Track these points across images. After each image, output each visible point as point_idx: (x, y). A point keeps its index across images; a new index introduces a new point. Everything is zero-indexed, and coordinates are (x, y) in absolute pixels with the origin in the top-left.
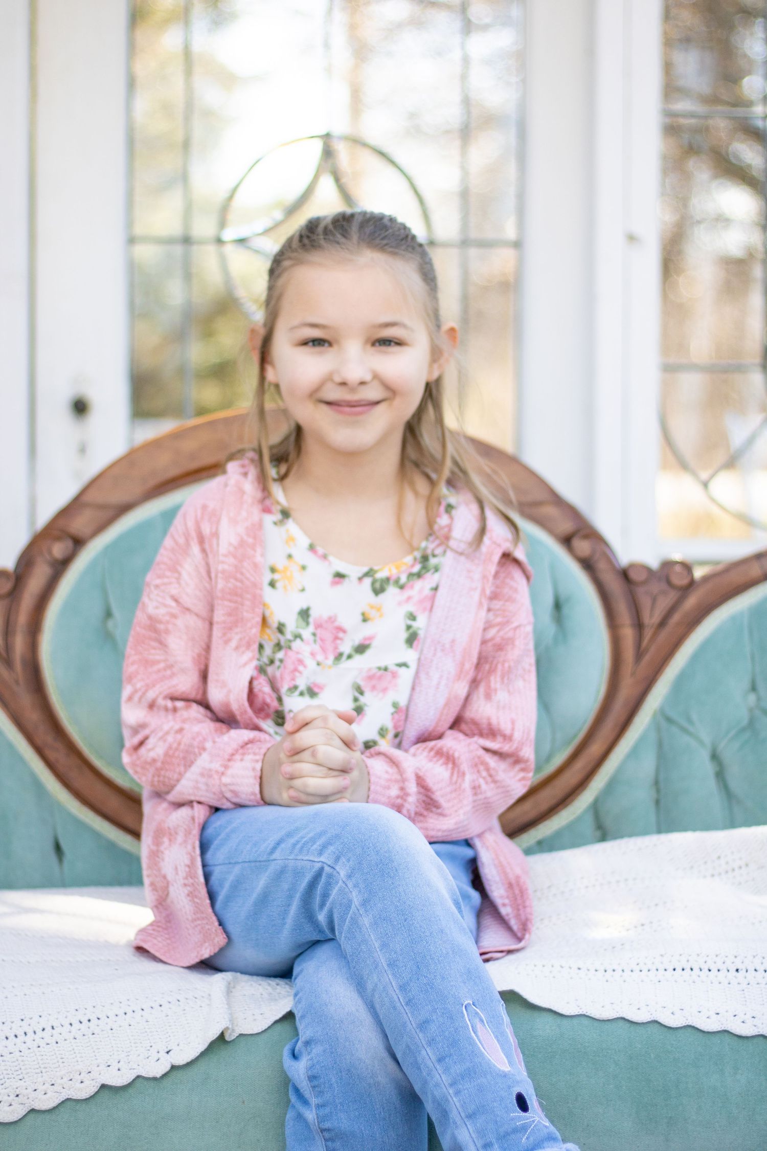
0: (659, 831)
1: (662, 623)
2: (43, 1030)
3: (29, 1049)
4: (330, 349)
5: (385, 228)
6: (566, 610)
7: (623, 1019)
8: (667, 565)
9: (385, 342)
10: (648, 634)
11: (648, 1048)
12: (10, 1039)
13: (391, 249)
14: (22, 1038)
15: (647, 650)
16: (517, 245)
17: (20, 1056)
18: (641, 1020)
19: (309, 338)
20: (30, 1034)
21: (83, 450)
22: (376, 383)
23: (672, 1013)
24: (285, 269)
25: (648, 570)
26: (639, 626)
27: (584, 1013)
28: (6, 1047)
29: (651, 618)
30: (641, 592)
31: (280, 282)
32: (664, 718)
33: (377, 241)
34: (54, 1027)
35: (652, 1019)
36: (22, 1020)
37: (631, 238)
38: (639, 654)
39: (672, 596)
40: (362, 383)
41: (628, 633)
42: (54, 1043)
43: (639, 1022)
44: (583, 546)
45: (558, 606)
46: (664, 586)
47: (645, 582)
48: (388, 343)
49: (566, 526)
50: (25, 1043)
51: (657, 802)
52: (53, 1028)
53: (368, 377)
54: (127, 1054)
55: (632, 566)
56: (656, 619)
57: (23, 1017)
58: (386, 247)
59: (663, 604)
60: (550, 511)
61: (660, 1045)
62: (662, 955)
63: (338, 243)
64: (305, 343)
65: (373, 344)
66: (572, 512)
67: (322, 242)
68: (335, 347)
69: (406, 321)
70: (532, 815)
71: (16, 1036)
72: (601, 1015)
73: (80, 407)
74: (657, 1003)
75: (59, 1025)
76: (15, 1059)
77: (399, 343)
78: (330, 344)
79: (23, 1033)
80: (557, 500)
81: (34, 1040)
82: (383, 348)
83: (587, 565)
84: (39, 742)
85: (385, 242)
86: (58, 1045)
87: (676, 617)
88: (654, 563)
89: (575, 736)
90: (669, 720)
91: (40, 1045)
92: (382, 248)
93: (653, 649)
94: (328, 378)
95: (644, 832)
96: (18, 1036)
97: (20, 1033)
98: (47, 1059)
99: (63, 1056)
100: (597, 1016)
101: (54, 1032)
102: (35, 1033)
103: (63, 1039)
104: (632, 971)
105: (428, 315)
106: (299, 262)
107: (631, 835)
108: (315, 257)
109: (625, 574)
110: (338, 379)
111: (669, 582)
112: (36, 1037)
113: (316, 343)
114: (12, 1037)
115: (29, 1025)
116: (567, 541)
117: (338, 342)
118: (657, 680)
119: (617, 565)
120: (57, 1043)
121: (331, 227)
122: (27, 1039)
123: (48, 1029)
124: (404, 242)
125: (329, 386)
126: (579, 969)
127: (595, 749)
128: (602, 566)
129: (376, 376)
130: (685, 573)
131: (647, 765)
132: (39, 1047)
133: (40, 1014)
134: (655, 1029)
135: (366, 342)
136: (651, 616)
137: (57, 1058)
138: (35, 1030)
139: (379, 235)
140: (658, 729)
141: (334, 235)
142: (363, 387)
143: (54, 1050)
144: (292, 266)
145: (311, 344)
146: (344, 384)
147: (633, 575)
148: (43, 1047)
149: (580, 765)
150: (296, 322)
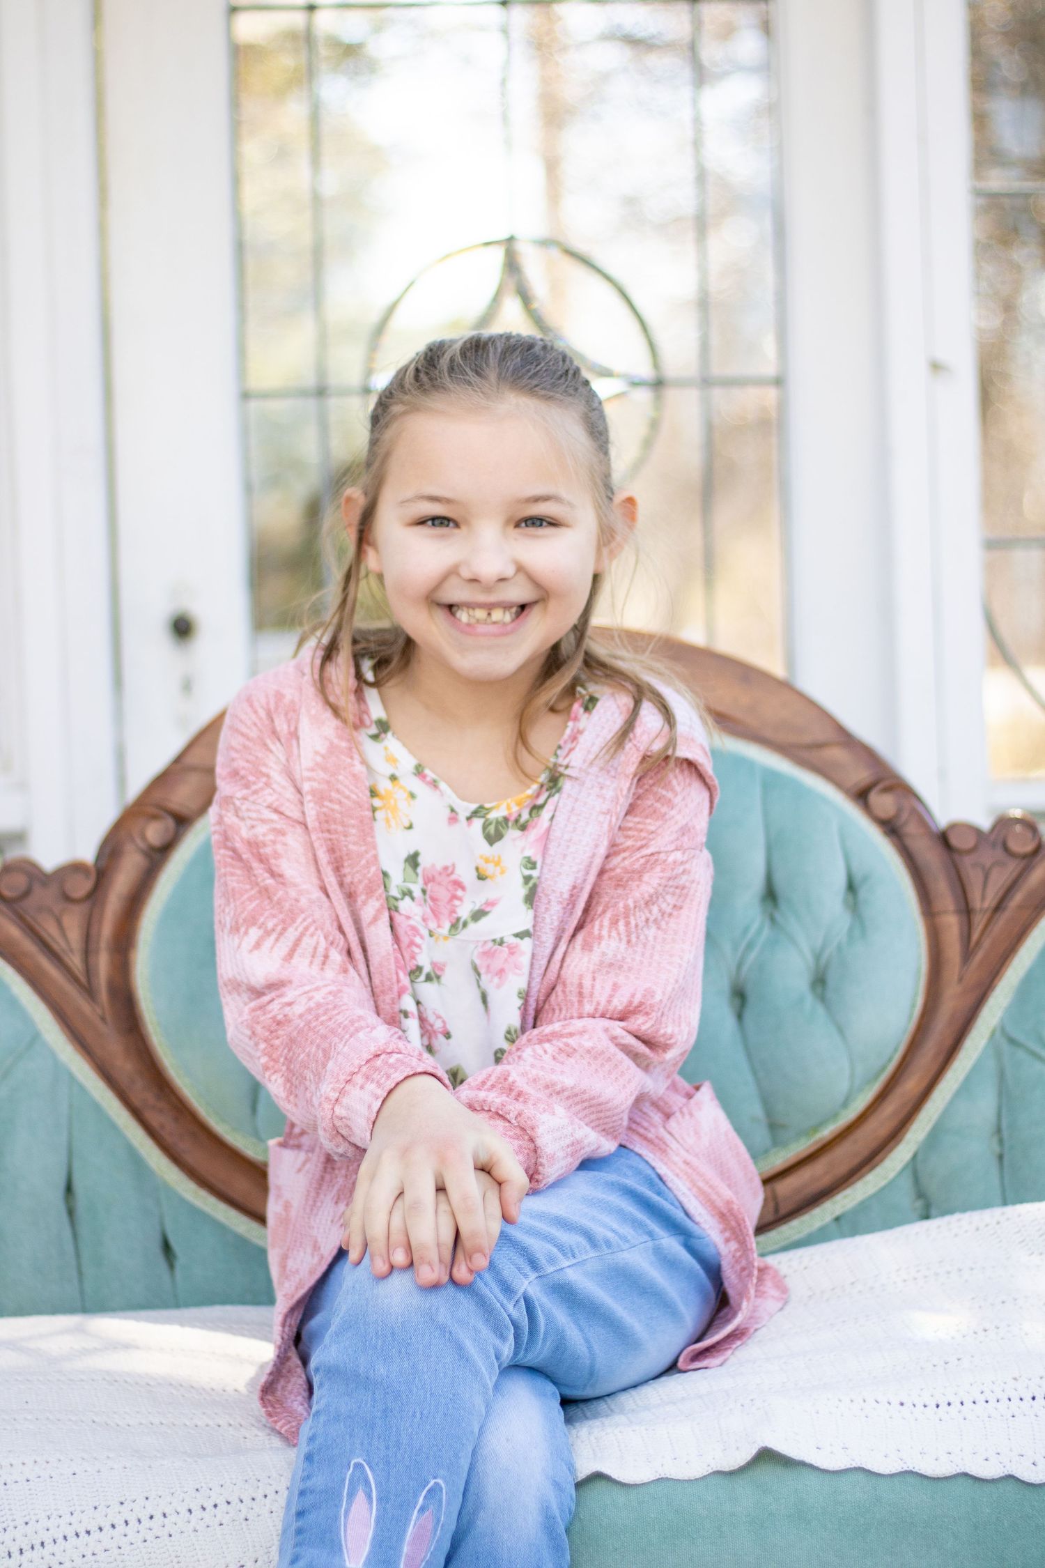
0: (1005, 1203)
1: (999, 907)
2: (151, 1517)
3: (132, 1544)
4: (456, 531)
5: (537, 360)
6: (863, 893)
7: (966, 1475)
8: (1004, 823)
9: (535, 521)
10: (979, 921)
11: (1000, 1513)
12: (105, 1530)
13: (543, 392)
14: (121, 1528)
15: (978, 943)
16: (779, 382)
17: (120, 1554)
18: (990, 1475)
19: (427, 516)
20: (133, 1522)
21: (187, 686)
22: (521, 579)
23: (1033, 1464)
24: (395, 417)
25: (977, 832)
26: (967, 911)
27: (911, 1468)
28: (100, 1541)
29: (982, 901)
30: (967, 862)
31: (388, 435)
32: (1006, 1038)
33: (525, 381)
34: (167, 1515)
35: (1006, 1473)
36: (122, 1503)
37: (936, 367)
38: (968, 953)
39: (1012, 867)
40: (502, 580)
41: (951, 922)
42: (166, 1537)
43: (988, 1478)
44: (884, 803)
45: (851, 887)
46: (999, 853)
47: (973, 850)
48: (538, 523)
49: (861, 776)
50: (125, 1535)
51: (1001, 1157)
52: (164, 1515)
53: (510, 571)
54: (266, 1551)
55: (954, 826)
56: (990, 901)
57: (122, 1499)
58: (536, 389)
59: (999, 879)
60: (837, 754)
61: (1017, 1508)
62: (1015, 1379)
63: (469, 383)
64: (421, 522)
65: (517, 525)
66: (869, 755)
67: (447, 380)
68: (464, 528)
69: (563, 493)
70: (826, 1181)
71: (113, 1526)
72: (934, 1471)
73: (182, 628)
74: (1011, 1450)
75: (173, 1512)
76: (112, 1559)
77: (554, 523)
78: (457, 525)
79: (123, 1521)
80: (846, 739)
81: (138, 1532)
82: (531, 530)
83: (891, 828)
84: (136, 1102)
85: (535, 382)
86: (172, 1538)
87: (1018, 898)
88: (984, 822)
89: (883, 1068)
90: (1012, 1041)
91: (146, 1539)
92: (532, 391)
93: (986, 943)
94: (453, 572)
95: (985, 1205)
96: (116, 1526)
97: (119, 1522)
98: (156, 1558)
99: (179, 1554)
100: (929, 1473)
101: (166, 1521)
102: (139, 1521)
103: (179, 1531)
104: (974, 1403)
105: (595, 484)
106: (415, 409)
107: (965, 1208)
108: (436, 401)
109: (943, 839)
110: (466, 573)
111: (1006, 849)
112: (141, 1527)
113: (437, 522)
114: (107, 1528)
115: (132, 1510)
116: (861, 796)
117: (467, 523)
118: (995, 987)
119: (934, 829)
120: (170, 1536)
121: (459, 359)
122: (129, 1530)
123: (158, 1516)
124: (563, 380)
125: (453, 581)
126: (902, 1404)
127: (911, 1085)
128: (911, 829)
129: (520, 569)
130: (1029, 835)
131: (985, 1105)
132: (145, 1541)
133: (146, 1494)
134: (1010, 1487)
135: (507, 522)
136: (983, 898)
137: (170, 1556)
138: (140, 1517)
139: (529, 371)
140: (999, 1055)
141: (464, 373)
142: (502, 584)
143: (166, 1545)
144: (405, 413)
145: (430, 523)
146: (474, 581)
147: (954, 841)
148: (151, 1542)
149: (890, 1108)
150: (409, 493)
